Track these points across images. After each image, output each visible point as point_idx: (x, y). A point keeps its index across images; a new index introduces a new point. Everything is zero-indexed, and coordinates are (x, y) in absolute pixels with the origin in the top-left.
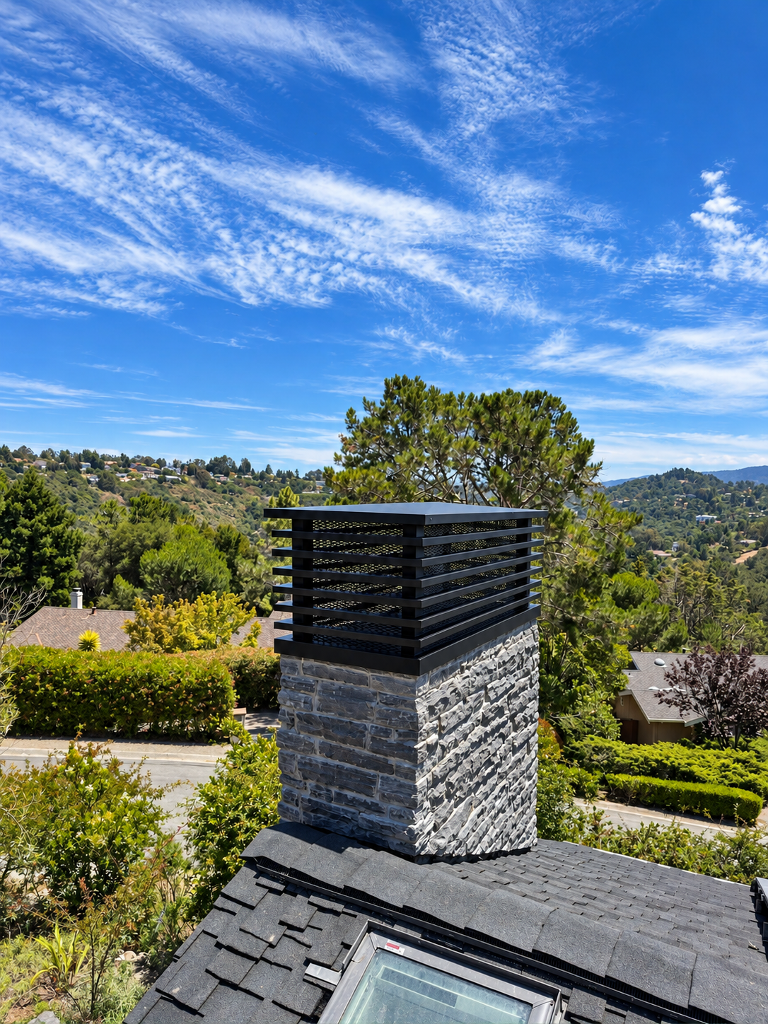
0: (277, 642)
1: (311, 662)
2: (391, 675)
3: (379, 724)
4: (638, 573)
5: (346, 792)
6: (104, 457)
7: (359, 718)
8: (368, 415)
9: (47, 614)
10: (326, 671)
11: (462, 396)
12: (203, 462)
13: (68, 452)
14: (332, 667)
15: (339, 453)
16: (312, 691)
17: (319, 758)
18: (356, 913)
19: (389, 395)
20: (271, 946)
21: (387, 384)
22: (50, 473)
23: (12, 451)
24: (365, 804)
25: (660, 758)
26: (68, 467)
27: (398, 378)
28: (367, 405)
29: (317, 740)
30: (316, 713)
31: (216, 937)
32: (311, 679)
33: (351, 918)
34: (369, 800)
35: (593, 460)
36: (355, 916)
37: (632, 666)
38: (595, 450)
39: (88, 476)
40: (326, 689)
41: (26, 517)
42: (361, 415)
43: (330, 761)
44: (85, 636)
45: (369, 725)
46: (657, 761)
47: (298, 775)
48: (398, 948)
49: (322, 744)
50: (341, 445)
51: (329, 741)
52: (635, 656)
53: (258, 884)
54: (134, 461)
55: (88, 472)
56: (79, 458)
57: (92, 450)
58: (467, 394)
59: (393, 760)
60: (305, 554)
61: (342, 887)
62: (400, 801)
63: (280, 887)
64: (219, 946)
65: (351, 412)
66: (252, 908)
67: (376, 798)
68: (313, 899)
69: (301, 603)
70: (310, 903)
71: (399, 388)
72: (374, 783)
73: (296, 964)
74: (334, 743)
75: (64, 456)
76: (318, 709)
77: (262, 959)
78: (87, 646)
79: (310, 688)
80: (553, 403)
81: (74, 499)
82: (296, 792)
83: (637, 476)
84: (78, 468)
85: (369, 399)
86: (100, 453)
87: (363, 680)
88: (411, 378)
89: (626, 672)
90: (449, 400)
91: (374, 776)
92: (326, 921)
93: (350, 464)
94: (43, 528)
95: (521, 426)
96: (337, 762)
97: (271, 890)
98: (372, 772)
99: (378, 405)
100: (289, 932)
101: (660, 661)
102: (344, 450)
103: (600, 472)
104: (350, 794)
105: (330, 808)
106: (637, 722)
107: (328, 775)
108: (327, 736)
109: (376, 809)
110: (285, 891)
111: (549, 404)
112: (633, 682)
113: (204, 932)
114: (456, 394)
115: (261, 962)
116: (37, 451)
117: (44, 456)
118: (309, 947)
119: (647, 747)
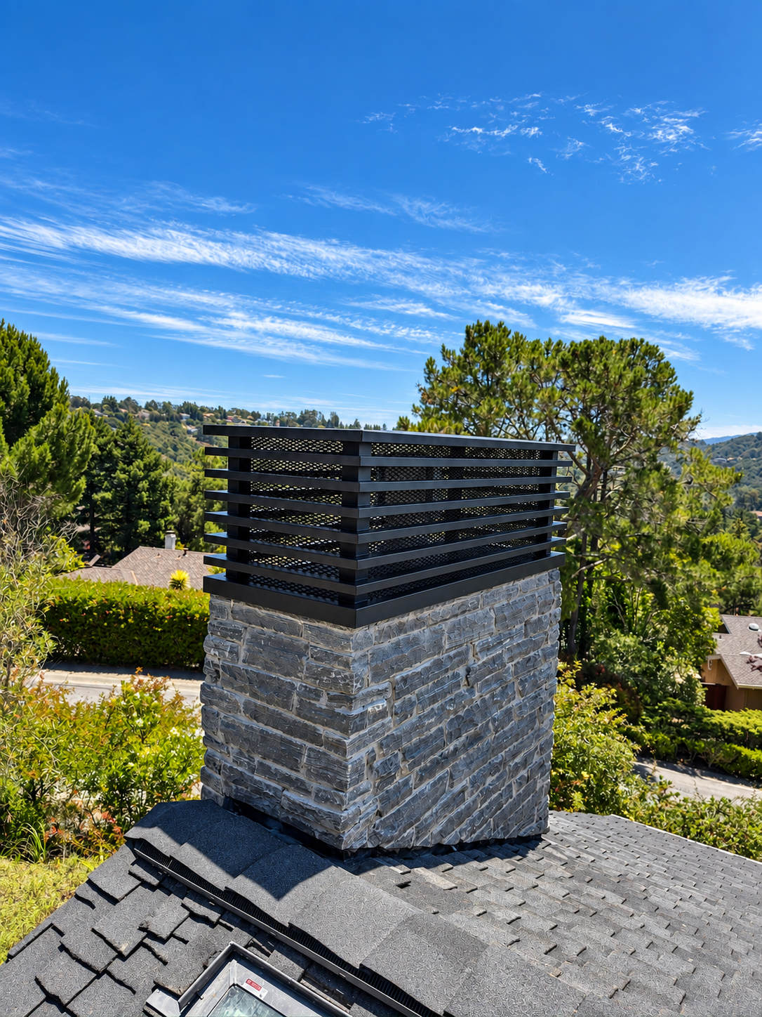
0: (207, 580)
1: (243, 606)
2: (324, 625)
3: (310, 683)
4: (738, 534)
5: (269, 763)
6: (203, 410)
7: (287, 674)
8: (446, 365)
9: (142, 554)
10: (257, 616)
11: (549, 343)
12: (294, 415)
13: (169, 403)
14: (262, 612)
15: (418, 404)
16: (239, 638)
17: (243, 719)
18: (233, 927)
19: (470, 342)
20: (121, 956)
21: (468, 332)
22: (153, 423)
23: (119, 402)
24: (288, 779)
25: (746, 727)
26: (170, 418)
27: (479, 325)
28: (445, 353)
29: (242, 698)
30: (240, 664)
31: (61, 934)
32: (239, 624)
33: (227, 931)
34: (294, 774)
35: (692, 414)
36: (231, 929)
37: (723, 629)
38: (694, 403)
39: (189, 428)
40: (255, 639)
41: (124, 463)
42: (440, 364)
43: (254, 724)
44: (177, 575)
45: (298, 684)
46: (743, 729)
47: (220, 737)
48: (258, 987)
49: (247, 704)
50: (419, 396)
51: (253, 700)
52: (729, 620)
53: (130, 873)
54: (231, 413)
55: (188, 424)
56: (180, 410)
57: (192, 402)
58: (555, 342)
59: (321, 729)
60: (242, 476)
61: (223, 889)
62: (329, 781)
63: (154, 881)
64: (63, 948)
65: (430, 363)
66: (114, 901)
67: (302, 775)
68: (187, 901)
69: (238, 534)
70: (183, 905)
71: (481, 336)
72: (300, 755)
73: (143, 983)
74: (259, 702)
75: (167, 407)
76: (244, 661)
77: (106, 971)
78: (177, 584)
79: (237, 634)
80: (652, 352)
81: (175, 449)
82: (218, 756)
83: (742, 433)
84: (179, 419)
85: (448, 347)
86: (200, 404)
87: (294, 630)
88: (494, 324)
89: (716, 636)
90: (535, 346)
91: (301, 746)
92: (193, 930)
93: (427, 415)
94: (141, 474)
95: (613, 376)
96: (262, 726)
97: (144, 883)
98: (298, 741)
99: (458, 353)
100: (147, 941)
101: (756, 626)
102: (423, 401)
103: (698, 427)
104: (274, 766)
105: (252, 779)
106: (725, 688)
107: (251, 742)
108: (254, 695)
109: (301, 787)
110: (159, 887)
111: (646, 353)
112: (723, 647)
113: (52, 926)
114: (543, 342)
115: (105, 976)
116: (142, 404)
117: (148, 407)
118: (165, 963)
119: (735, 714)
